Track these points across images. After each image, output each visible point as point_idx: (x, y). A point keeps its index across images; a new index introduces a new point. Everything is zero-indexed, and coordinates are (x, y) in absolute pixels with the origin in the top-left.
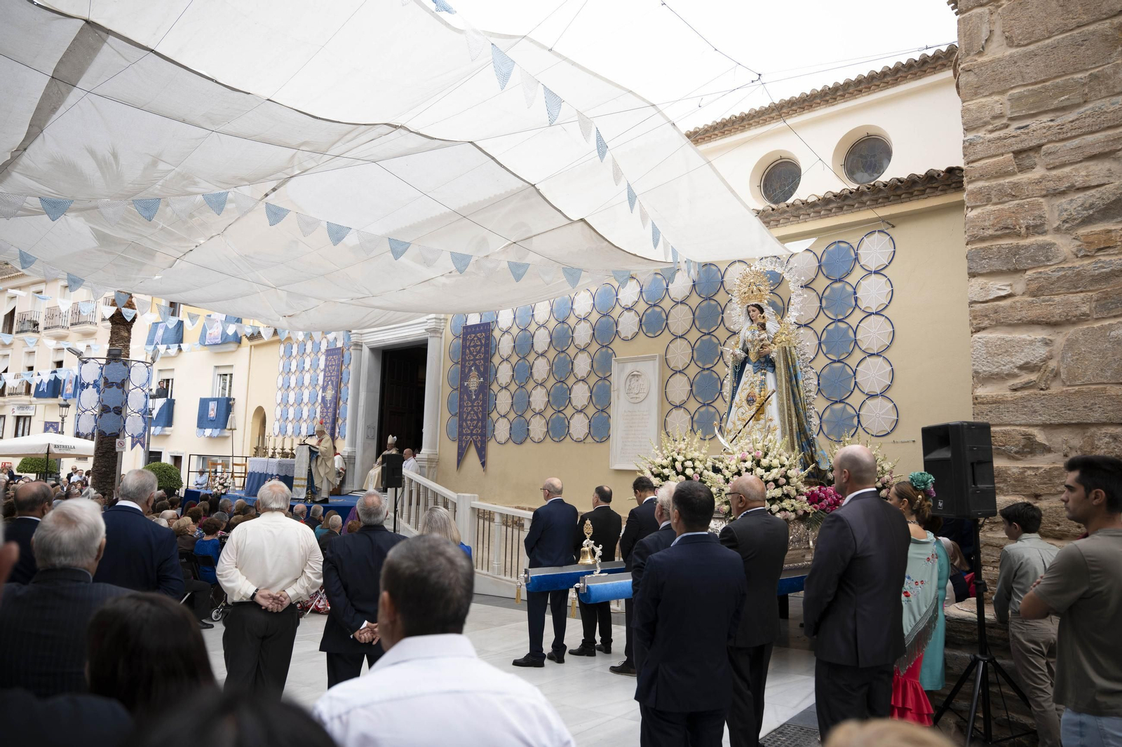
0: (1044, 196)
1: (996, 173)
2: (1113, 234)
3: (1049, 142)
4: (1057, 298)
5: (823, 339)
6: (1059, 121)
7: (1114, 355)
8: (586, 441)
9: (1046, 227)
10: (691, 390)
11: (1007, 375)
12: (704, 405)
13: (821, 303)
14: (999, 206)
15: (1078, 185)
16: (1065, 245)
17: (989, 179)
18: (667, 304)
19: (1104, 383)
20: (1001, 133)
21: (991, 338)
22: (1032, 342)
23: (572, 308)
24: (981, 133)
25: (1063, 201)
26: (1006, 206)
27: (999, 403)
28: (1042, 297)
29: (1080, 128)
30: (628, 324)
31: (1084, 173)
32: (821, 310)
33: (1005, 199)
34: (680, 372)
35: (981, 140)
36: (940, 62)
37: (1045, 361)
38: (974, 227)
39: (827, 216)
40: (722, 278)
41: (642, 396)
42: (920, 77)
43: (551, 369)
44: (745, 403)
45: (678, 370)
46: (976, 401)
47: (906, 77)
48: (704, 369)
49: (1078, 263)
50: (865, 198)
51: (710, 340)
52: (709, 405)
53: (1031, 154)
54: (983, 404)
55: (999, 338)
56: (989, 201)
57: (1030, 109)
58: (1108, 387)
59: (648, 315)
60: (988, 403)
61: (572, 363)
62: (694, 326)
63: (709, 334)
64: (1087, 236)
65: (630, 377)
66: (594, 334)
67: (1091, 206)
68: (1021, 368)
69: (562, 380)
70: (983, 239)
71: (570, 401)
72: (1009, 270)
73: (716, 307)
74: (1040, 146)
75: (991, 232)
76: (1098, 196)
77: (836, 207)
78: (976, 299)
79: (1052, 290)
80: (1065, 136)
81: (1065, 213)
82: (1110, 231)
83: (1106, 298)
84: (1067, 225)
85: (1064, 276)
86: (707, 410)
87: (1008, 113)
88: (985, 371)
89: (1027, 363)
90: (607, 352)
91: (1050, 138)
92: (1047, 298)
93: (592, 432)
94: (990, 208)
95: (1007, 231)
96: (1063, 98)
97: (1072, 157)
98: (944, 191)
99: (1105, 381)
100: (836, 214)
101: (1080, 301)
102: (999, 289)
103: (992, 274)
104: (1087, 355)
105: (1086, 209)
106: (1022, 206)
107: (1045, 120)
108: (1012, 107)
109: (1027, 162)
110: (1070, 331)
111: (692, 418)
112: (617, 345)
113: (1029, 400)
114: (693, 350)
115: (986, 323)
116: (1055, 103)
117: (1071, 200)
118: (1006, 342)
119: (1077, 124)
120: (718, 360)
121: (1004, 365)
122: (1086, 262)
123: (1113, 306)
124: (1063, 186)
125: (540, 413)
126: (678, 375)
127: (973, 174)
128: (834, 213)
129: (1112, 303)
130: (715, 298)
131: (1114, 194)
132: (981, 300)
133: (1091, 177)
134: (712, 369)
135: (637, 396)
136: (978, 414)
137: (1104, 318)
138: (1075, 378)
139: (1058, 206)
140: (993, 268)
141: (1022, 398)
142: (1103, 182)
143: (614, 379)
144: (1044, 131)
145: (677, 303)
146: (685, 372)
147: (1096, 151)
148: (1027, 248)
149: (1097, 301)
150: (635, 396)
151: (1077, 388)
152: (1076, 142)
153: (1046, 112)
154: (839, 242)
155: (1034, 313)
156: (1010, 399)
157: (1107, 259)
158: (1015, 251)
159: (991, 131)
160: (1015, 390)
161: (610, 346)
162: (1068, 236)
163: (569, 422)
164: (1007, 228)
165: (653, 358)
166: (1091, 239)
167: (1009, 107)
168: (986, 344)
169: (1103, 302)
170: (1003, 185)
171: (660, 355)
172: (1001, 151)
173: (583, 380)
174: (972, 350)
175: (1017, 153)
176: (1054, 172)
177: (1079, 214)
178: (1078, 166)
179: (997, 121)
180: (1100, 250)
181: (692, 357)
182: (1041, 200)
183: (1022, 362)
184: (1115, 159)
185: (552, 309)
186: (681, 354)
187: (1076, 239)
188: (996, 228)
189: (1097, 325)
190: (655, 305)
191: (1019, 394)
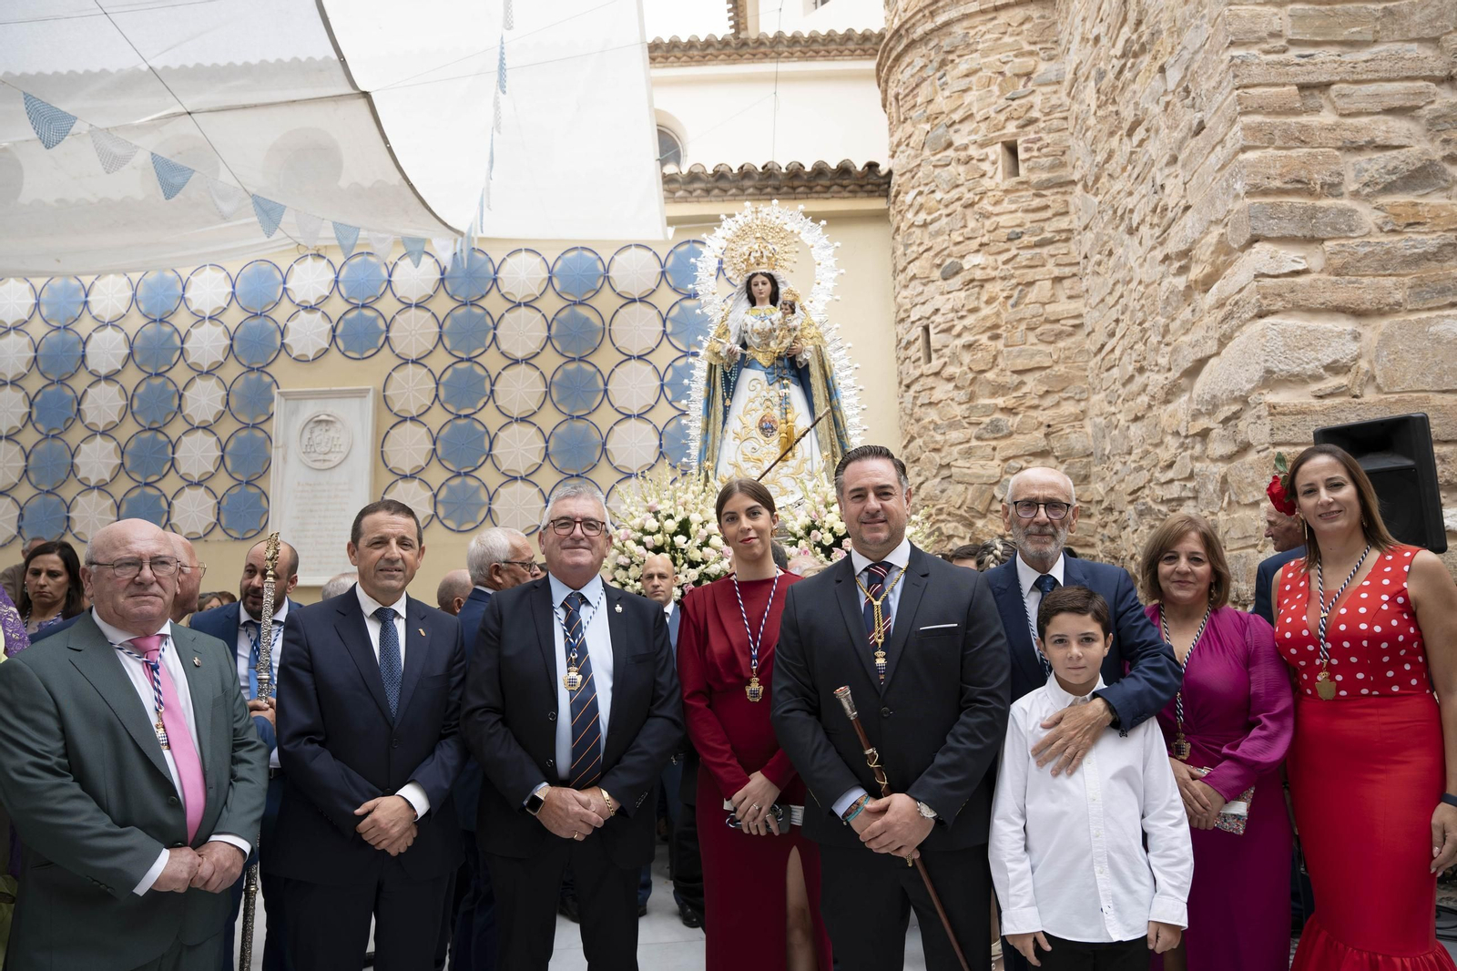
0: (1339, 149)
1: (1280, 107)
2: (1420, 208)
3: (1342, 81)
4: (1366, 280)
5: (666, 380)
6: (1347, 58)
7: (1434, 356)
8: (209, 538)
9: (1343, 189)
10: (434, 450)
11: (1310, 376)
12: (459, 474)
13: (664, 326)
14: (1284, 153)
15: (1379, 141)
16: (1368, 216)
17: (1269, 113)
18: (387, 306)
19: (1425, 391)
20: (1281, 57)
21: (1288, 326)
22: (1340, 335)
23: (183, 297)
24: (1254, 51)
25: (1361, 159)
26: (1294, 153)
27: (1304, 413)
28: (1347, 277)
29: (1377, 71)
30: (307, 333)
31: (1384, 128)
32: (665, 338)
33: (1292, 143)
34: (412, 419)
35: (1257, 61)
36: (762, 49)
37: (1355, 360)
38: (1256, 173)
39: (684, 200)
40: (496, 273)
41: (335, 458)
42: (734, 62)
43: (129, 405)
44: (757, 433)
45: (409, 416)
46: (1273, 411)
47: (716, 57)
48: (459, 417)
49: (1384, 239)
50: (747, 183)
51: (471, 371)
52: (466, 474)
53: (1316, 92)
54: (1284, 414)
55: (1299, 327)
56: (1271, 142)
57: (1317, 35)
58: (1431, 395)
59: (349, 323)
60: (1291, 413)
61: (181, 397)
62: (440, 345)
63: (469, 360)
64: (1392, 206)
65: (311, 425)
66: (231, 346)
67: (1394, 171)
68: (1328, 368)
69: (155, 426)
70: (1266, 192)
71: (173, 465)
72: (1305, 237)
73: (482, 318)
74: (1328, 85)
75: (1278, 183)
76: (1402, 158)
77: (702, 189)
78: (1265, 271)
79: (1358, 269)
80: (1359, 77)
81: (1366, 174)
82: (1415, 205)
83: (1420, 285)
84: (1368, 190)
85: (1372, 252)
86: (465, 485)
87: (1289, 33)
88: (1282, 370)
89: (1335, 362)
90: (260, 379)
91: (1343, 76)
92: (1353, 279)
93: (223, 521)
94: (1271, 151)
95: (1300, 186)
96: (1354, 30)
97: (1369, 106)
98: (854, 194)
99: (1427, 388)
100: (698, 200)
101: (1393, 287)
102: (1294, 261)
103: (1283, 240)
104: (1405, 354)
105: (1389, 173)
106: (1315, 156)
107: (1333, 53)
108: (1293, 27)
109: (1311, 102)
110: (1384, 323)
111: (435, 496)
112: (281, 369)
113: (1343, 411)
114: (437, 384)
115: (1279, 304)
116: (1345, 34)
117: (1370, 160)
118: (1309, 331)
119: (1372, 66)
120: (486, 403)
121: (1307, 363)
122: (1396, 238)
123: (1428, 296)
124: (1363, 140)
125: (101, 487)
126: (408, 423)
127: (1249, 103)
128: (698, 197)
129: (1428, 292)
130: (482, 303)
131: (1420, 160)
132: (1272, 273)
133: (1392, 135)
134: (474, 416)
135: (327, 457)
136: (1278, 429)
137: (1418, 310)
138: (1393, 383)
139: (1354, 164)
140: (1285, 232)
141: (1334, 407)
142: (1403, 143)
143: (277, 427)
144: (1336, 66)
145: (409, 306)
146: (422, 419)
147: (1397, 104)
148: (1325, 211)
149: (1411, 287)
150: (321, 457)
151: (1397, 396)
152: (1373, 88)
153: (1331, 43)
154: (694, 241)
155: (1339, 297)
156: (1318, 408)
157: (1420, 237)
158: (1312, 213)
159: (1267, 52)
160: (1321, 397)
161: (268, 370)
162: (1367, 204)
163: (170, 505)
164: (1299, 181)
165: (361, 394)
166: (1398, 210)
167: (1290, 25)
168: (1283, 333)
169: (1417, 290)
170: (1290, 125)
171: (374, 389)
172: (1283, 80)
173: (204, 428)
174: (1263, 340)
175: (1303, 87)
176: (1349, 121)
177: (1381, 177)
178: (1376, 117)
179: (1273, 40)
180: (1409, 225)
181: (437, 396)
182: (1337, 153)
183: (1330, 360)
184: (1413, 118)
185: (135, 295)
186: (413, 389)
187: (1378, 209)
188: (1286, 179)
189: (1413, 317)
190: (364, 306)
191: (1328, 402)
